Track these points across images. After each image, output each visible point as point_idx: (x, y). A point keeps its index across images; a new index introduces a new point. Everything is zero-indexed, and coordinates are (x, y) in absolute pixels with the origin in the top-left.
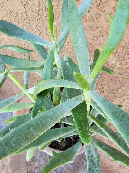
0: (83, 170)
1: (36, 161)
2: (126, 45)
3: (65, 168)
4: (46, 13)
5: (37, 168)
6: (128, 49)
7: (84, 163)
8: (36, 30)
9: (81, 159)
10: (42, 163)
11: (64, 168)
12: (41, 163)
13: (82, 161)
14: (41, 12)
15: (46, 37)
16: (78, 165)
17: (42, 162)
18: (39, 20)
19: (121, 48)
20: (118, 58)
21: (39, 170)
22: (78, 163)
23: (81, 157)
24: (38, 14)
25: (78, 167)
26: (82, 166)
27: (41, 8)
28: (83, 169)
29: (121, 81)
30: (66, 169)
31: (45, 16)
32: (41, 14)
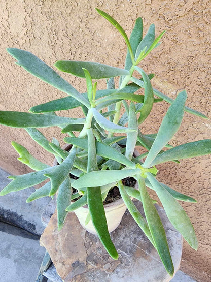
1: (97, 241)
2: (182, 69)
3: (137, 245)
4: (80, 50)
5: (99, 249)
11: (135, 245)
14: (73, 50)
19: (179, 73)
20: (178, 87)
21: (101, 251)
29: (189, 115)
30: (138, 247)
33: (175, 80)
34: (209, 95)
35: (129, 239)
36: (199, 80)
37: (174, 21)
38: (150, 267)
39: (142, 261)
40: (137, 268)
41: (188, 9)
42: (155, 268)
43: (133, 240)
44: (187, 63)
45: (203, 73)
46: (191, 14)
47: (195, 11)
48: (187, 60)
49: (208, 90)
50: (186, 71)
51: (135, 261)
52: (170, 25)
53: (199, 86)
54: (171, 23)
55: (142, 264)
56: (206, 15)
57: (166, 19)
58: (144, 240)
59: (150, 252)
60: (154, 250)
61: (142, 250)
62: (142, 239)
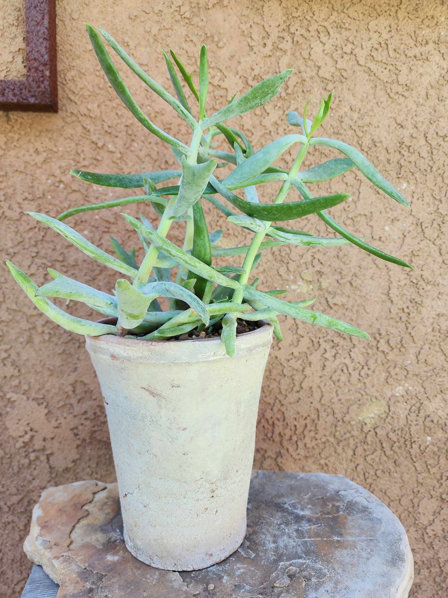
0: (350, 518)
3: (309, 538)
7: (339, 506)
10: (242, 570)
11: (307, 539)
12: (238, 573)
13: (331, 505)
16: (331, 516)
17: (239, 568)
23: (321, 502)
25: (335, 519)
26: (341, 513)
28: (349, 515)
30: (313, 539)
38: (364, 554)
39: (341, 554)
40: (344, 571)
42: (372, 551)
43: (294, 535)
51: (328, 562)
55: (347, 560)
58: (314, 524)
59: (341, 535)
60: (345, 529)
61: (325, 541)
62: (310, 525)
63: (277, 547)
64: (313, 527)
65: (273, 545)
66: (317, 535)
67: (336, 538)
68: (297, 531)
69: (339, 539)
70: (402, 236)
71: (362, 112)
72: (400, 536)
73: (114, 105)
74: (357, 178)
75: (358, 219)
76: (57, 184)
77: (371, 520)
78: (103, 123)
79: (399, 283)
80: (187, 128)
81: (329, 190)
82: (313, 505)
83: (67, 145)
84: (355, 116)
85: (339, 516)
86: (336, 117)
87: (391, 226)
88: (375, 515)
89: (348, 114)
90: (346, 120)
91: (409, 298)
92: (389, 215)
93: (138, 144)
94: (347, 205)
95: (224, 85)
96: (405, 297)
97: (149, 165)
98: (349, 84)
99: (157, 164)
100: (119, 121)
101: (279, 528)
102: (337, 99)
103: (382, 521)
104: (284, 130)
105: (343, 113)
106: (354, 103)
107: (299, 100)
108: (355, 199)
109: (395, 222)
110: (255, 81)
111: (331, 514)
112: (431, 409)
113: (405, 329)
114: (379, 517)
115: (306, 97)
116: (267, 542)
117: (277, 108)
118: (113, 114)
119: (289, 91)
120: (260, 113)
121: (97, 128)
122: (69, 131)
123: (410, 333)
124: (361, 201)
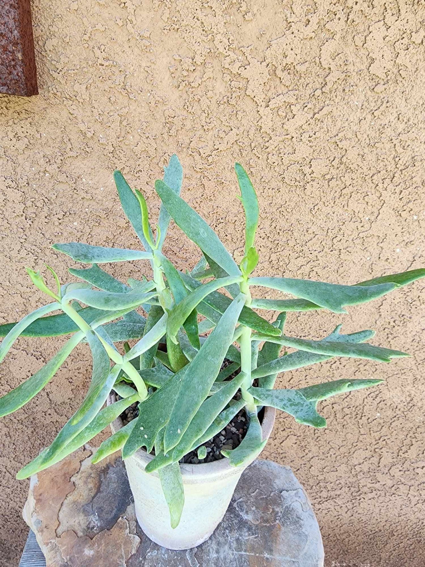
0: (283, 529)
2: (236, 218)
3: (245, 551)
6: (242, 224)
7: (277, 513)
8: (23, 253)
9: (266, 509)
11: (243, 553)
13: (271, 510)
15: (55, 261)
16: (268, 525)
18: (27, 230)
19: (231, 226)
22: (267, 521)
23: (264, 504)
24: (24, 218)
25: (270, 529)
26: (277, 521)
27: (29, 204)
28: (283, 525)
30: (248, 553)
31: (44, 217)
32: (34, 216)
33: (228, 235)
34: (279, 250)
35: (226, 547)
36: (262, 231)
37: (213, 156)
41: (232, 141)
43: (234, 545)
44: (242, 211)
45: (266, 220)
46: (236, 148)
47: (241, 144)
48: (241, 206)
49: (276, 242)
50: (242, 220)
52: (210, 161)
53: (264, 239)
54: (210, 159)
56: (255, 149)
57: (202, 154)
58: (253, 534)
59: (271, 551)
60: (276, 542)
61: (257, 557)
62: (249, 535)
63: (218, 559)
64: (252, 537)
65: (215, 555)
66: (253, 549)
67: (266, 555)
68: (237, 540)
69: (268, 556)
70: (412, 259)
71: (411, 122)
72: (317, 561)
73: (107, 88)
74: (381, 198)
75: (369, 239)
76: (42, 174)
77: (300, 535)
78: (93, 109)
79: (393, 301)
80: (193, 123)
81: (346, 208)
82: (257, 508)
83: (51, 131)
84: (401, 127)
85: (275, 525)
86: (377, 127)
87: (403, 249)
88: (304, 530)
89: (393, 124)
90: (389, 131)
91: (399, 313)
92: (405, 238)
93: (133, 136)
94: (362, 224)
95: (245, 74)
96: (396, 312)
97: (146, 162)
98: (406, 85)
99: (155, 161)
100: (112, 108)
101: (224, 534)
102: (384, 105)
103: (309, 538)
104: (310, 137)
105: (387, 122)
106: (403, 110)
107: (337, 100)
108: (373, 218)
109: (409, 245)
110: (286, 72)
111: (269, 523)
112: (388, 396)
113: (385, 338)
114: (307, 533)
115: (346, 98)
116: (211, 550)
117: (306, 109)
118: (105, 99)
119: (326, 89)
120: (284, 114)
121: (86, 114)
122: (52, 114)
123: (389, 342)
124: (378, 223)
